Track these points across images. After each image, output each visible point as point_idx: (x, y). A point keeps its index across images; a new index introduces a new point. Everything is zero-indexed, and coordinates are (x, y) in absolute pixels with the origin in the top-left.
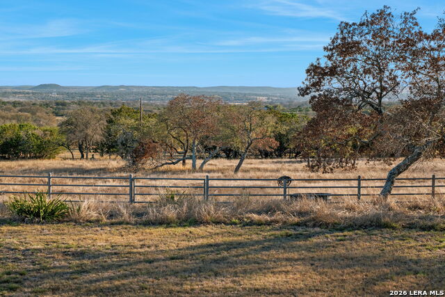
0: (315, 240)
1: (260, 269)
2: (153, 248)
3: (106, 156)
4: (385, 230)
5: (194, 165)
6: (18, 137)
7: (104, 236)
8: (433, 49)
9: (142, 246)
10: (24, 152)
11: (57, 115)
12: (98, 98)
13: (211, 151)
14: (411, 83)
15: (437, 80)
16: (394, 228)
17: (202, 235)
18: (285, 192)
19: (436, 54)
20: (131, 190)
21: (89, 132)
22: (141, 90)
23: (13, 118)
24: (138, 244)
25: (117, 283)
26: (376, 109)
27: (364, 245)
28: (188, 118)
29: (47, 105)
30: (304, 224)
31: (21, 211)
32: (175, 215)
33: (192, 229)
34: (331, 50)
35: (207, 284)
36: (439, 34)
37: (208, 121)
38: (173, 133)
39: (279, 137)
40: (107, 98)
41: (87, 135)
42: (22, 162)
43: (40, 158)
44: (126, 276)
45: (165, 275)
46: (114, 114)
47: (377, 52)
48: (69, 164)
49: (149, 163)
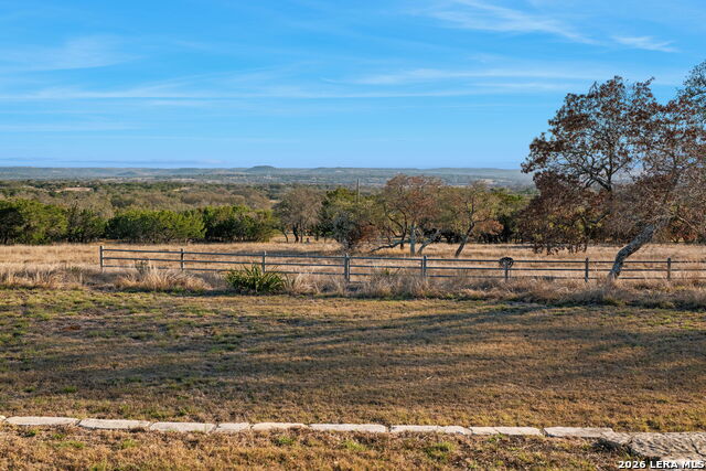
0: (531, 315)
1: (472, 338)
2: (366, 319)
3: (321, 240)
4: (606, 307)
5: (412, 249)
6: (232, 220)
7: (318, 306)
8: (668, 122)
9: (355, 316)
10: (238, 235)
11: (271, 198)
12: (314, 181)
13: (431, 235)
14: (645, 159)
15: (672, 155)
16: (616, 305)
17: (416, 308)
18: (506, 273)
19: (672, 126)
20: (346, 269)
21: (304, 214)
22: (357, 172)
23: (227, 201)
24: (352, 314)
25: (330, 346)
26: (605, 186)
27: (582, 319)
28: (406, 199)
29: (261, 188)
30: (521, 300)
31: (237, 283)
32: (389, 290)
33: (406, 302)
34: (556, 123)
35: (417, 349)
36: (675, 106)
37: (428, 202)
38: (391, 215)
39: (503, 219)
40: (322, 181)
41: (302, 217)
42: (236, 245)
43: (255, 241)
44: (338, 341)
45: (377, 341)
46: (329, 195)
47: (607, 126)
48: (283, 247)
49: (365, 247)
